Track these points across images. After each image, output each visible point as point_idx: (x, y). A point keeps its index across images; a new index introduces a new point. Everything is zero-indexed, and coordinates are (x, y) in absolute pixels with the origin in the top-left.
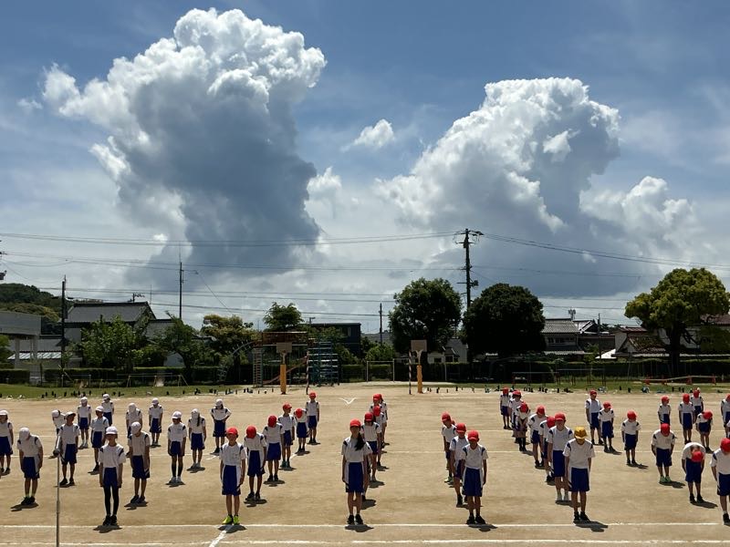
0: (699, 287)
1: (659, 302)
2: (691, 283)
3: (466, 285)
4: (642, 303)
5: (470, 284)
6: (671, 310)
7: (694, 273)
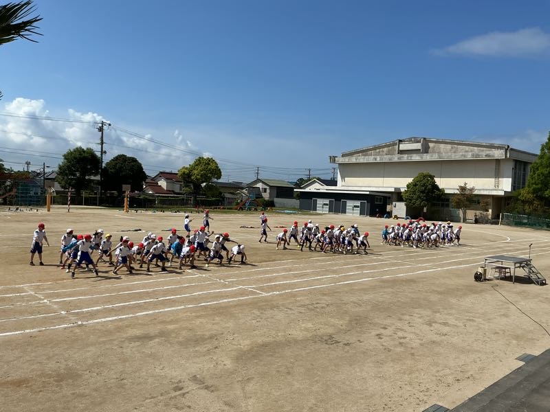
0: (212, 166)
1: (196, 172)
2: (209, 164)
3: (100, 153)
4: (187, 171)
5: (103, 152)
6: (201, 176)
7: (209, 160)
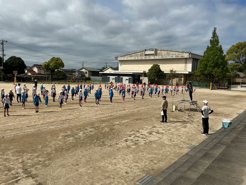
3: (2, 55)
4: (47, 64)
5: (4, 55)
7: (58, 58)
